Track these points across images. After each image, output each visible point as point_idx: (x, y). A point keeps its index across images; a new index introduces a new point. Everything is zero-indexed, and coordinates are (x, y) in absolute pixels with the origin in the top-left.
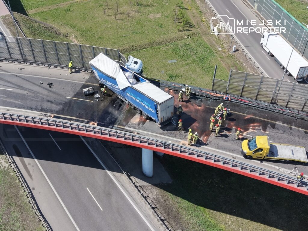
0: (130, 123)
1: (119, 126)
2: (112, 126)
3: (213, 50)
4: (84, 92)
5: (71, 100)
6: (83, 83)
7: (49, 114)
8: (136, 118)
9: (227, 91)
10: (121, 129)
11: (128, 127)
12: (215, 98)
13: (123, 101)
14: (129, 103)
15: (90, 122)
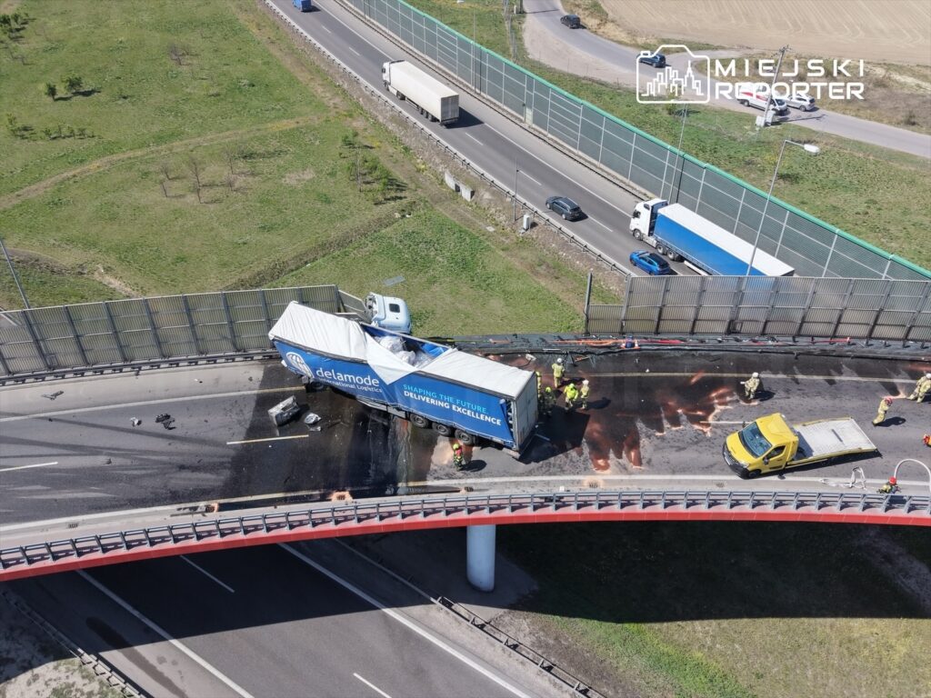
0: (436, 468)
1: (411, 484)
2: (393, 490)
3: (477, 235)
4: (276, 417)
5: (246, 447)
6: (256, 392)
7: (202, 504)
8: (442, 449)
9: (622, 327)
10: (420, 490)
11: (435, 478)
12: (602, 351)
13: (386, 415)
14: (409, 416)
15: (330, 494)
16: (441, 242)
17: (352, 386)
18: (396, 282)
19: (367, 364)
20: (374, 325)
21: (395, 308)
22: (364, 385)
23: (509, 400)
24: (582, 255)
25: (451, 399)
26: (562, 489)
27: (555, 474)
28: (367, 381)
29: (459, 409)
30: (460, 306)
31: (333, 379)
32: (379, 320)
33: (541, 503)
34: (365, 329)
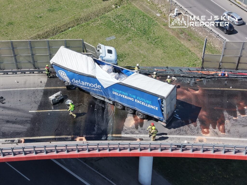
0: (126, 128)
1: (114, 135)
2: (105, 137)
3: (152, 17)
4: (52, 100)
5: (38, 114)
6: (43, 88)
7: (16, 139)
8: (129, 120)
9: (220, 65)
10: (118, 138)
11: (125, 133)
12: (209, 77)
13: (103, 102)
14: (114, 103)
15: (76, 138)
16: (134, 20)
17: (88, 88)
18: (111, 39)
19: (96, 78)
20: (99, 59)
21: (110, 52)
22: (94, 88)
23: (162, 98)
24: (203, 29)
25: (135, 97)
26: (186, 142)
27: (183, 135)
28: (95, 86)
29: (138, 102)
30: (142, 52)
31: (79, 84)
32: (102, 57)
33: (176, 148)
34: (95, 61)
